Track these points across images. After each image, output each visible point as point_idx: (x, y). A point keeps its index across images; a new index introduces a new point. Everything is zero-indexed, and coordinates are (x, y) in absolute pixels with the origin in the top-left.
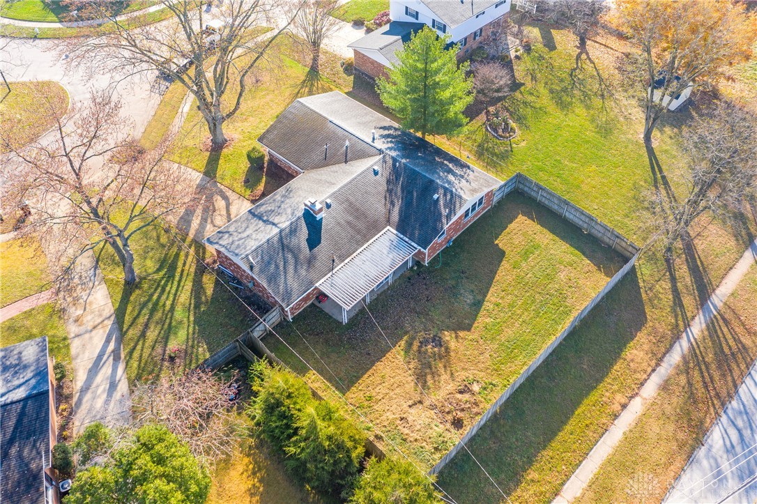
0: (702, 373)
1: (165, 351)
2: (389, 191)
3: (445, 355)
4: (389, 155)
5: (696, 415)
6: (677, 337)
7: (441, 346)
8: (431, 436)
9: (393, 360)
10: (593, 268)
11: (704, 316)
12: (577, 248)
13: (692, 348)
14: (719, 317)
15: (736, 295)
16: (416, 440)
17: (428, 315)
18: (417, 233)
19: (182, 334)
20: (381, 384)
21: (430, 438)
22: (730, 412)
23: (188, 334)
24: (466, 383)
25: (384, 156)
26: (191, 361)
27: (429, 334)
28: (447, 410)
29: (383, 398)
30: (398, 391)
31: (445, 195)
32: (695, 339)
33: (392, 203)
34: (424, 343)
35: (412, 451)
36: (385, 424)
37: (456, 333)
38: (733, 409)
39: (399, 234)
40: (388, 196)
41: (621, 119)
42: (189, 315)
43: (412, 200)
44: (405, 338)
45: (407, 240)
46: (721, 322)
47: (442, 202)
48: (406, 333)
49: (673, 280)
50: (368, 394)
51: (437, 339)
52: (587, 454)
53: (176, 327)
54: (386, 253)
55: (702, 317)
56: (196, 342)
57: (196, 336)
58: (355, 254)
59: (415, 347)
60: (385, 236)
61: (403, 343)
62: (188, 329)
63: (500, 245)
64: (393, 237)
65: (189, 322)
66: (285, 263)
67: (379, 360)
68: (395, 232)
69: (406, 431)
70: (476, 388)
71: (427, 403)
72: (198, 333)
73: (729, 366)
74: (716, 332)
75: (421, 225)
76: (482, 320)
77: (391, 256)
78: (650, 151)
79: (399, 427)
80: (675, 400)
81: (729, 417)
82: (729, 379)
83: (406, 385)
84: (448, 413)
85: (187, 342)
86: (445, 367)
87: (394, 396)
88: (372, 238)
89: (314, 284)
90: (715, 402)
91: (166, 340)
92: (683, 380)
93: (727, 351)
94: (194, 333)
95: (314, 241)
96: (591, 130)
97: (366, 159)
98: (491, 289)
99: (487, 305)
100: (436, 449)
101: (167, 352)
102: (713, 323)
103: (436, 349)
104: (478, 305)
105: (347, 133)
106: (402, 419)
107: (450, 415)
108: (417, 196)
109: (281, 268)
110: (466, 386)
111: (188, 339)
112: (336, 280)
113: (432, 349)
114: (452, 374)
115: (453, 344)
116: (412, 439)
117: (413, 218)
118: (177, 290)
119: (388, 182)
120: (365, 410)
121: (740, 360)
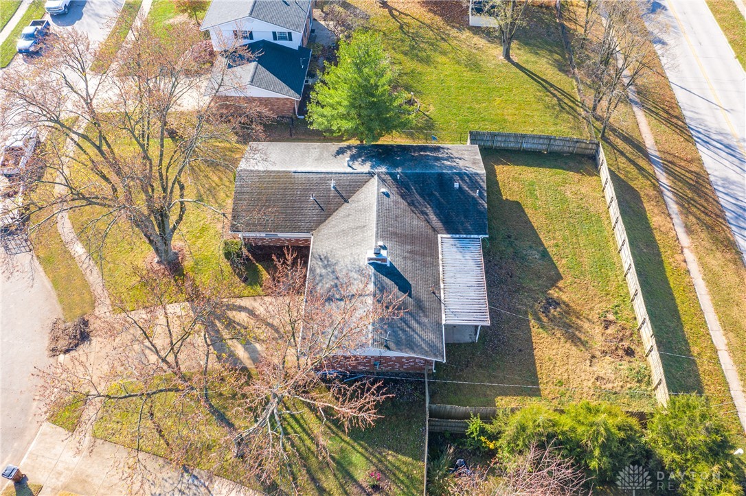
0: (696, 207)
1: (360, 486)
2: (411, 204)
3: (568, 310)
4: (382, 172)
5: (721, 237)
6: (661, 193)
7: (558, 304)
8: (627, 375)
9: (542, 341)
10: (578, 176)
11: (658, 167)
12: (555, 167)
13: (675, 194)
14: (665, 163)
15: (658, 141)
16: (622, 387)
17: (523, 288)
18: (468, 225)
19: (356, 458)
20: (554, 366)
21: (627, 377)
22: (731, 221)
23: (362, 455)
24: (602, 318)
25: (378, 176)
26: (395, 475)
27: (542, 301)
28: (614, 348)
29: (569, 375)
30: (571, 361)
31: (463, 180)
32: (670, 186)
33: (424, 213)
34: (546, 311)
35: (627, 396)
36: (592, 393)
37: (557, 287)
38: (731, 218)
39: (454, 236)
40: (413, 209)
41: (474, 51)
42: (341, 438)
43: (438, 199)
44: (530, 317)
45: (465, 236)
46: (670, 165)
47: (465, 187)
48: (526, 313)
49: (622, 153)
50: (555, 382)
51: (550, 301)
52: (701, 310)
53: (344, 458)
54: (461, 257)
55: (658, 169)
56: (378, 455)
57: (370, 449)
58: (441, 276)
59: (545, 319)
60: (445, 245)
61: (532, 322)
62: (356, 450)
63: (509, 198)
64: (452, 241)
65: (348, 443)
66: (405, 322)
67: (533, 349)
68: (449, 236)
69: (609, 386)
70: (611, 317)
71: (598, 354)
72: (369, 446)
73: (703, 192)
74: (675, 174)
75: (466, 217)
76: (562, 264)
77: (468, 258)
78: (517, 65)
79: (603, 387)
80: (703, 235)
81: (735, 225)
82: (711, 199)
83: (571, 352)
84: (616, 349)
85: (371, 462)
86: (578, 318)
87: (574, 367)
88: (438, 252)
89: (441, 324)
90: (720, 220)
91: (350, 477)
92: (692, 218)
93: (691, 182)
94: (366, 450)
95: (405, 286)
96: (465, 71)
97: (364, 188)
98: (541, 236)
99: (552, 251)
100: (639, 381)
101: (364, 485)
102: (667, 169)
103: (558, 309)
104: (545, 254)
105: (322, 175)
106: (597, 379)
107: (619, 350)
108: (440, 194)
109: (407, 329)
110: (605, 321)
111: (367, 459)
112: (453, 307)
113: (555, 311)
114: (588, 319)
115: (563, 297)
116: (619, 388)
117: (453, 215)
118: (301, 426)
119: (402, 196)
120: (568, 395)
121: (704, 184)
